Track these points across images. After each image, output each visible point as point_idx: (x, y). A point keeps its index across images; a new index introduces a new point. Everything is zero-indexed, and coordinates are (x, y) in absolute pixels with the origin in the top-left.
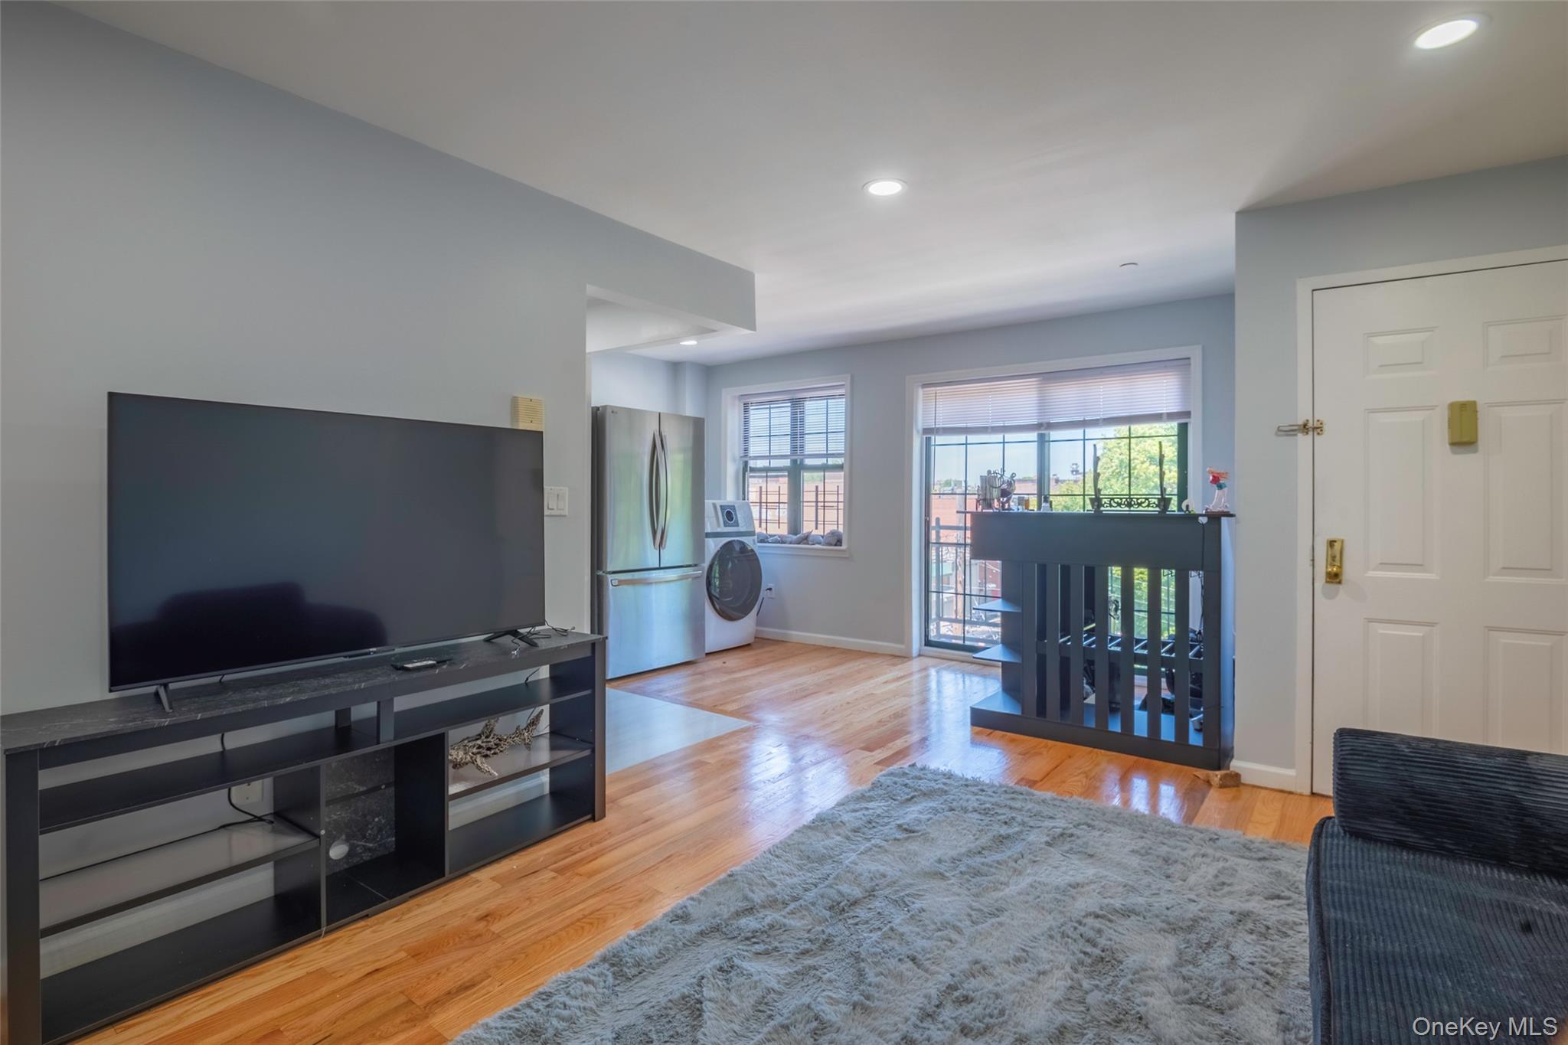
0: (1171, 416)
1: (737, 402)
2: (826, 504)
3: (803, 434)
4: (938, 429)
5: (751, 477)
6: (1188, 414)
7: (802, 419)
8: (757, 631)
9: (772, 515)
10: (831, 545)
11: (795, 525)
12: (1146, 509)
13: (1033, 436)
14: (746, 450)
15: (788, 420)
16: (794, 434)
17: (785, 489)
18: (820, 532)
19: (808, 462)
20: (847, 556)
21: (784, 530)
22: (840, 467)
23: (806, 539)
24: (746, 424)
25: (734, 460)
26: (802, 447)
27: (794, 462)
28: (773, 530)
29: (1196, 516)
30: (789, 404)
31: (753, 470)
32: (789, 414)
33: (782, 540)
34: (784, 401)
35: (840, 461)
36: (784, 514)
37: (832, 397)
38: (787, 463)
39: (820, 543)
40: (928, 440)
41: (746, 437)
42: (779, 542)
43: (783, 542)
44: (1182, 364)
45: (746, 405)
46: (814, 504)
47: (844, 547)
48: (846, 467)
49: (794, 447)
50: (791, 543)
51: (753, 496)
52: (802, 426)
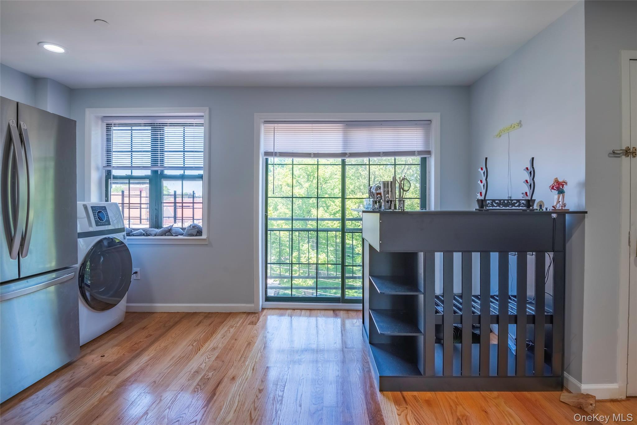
0: (420, 153)
1: (100, 122)
2: (184, 205)
3: (162, 151)
4: (276, 153)
5: (114, 183)
6: (429, 153)
7: (162, 139)
8: (127, 307)
9: (135, 213)
10: (192, 235)
11: (156, 221)
12: (517, 208)
13: (339, 160)
14: (109, 161)
15: (149, 140)
16: (154, 151)
17: (146, 193)
18: (179, 225)
19: (167, 172)
20: (207, 243)
21: (145, 225)
22: (200, 177)
23: (169, 231)
24: (109, 140)
25: (98, 169)
26: (162, 161)
27: (155, 172)
28: (135, 225)
29: (550, 213)
30: (150, 128)
31: (115, 178)
32: (150, 135)
33: (146, 233)
34: (145, 125)
35: (201, 172)
36: (145, 214)
37: (191, 125)
38: (148, 172)
39: (182, 234)
40: (267, 160)
41: (109, 151)
42: (144, 235)
43: (148, 235)
44: (427, 124)
45: (109, 126)
46: (173, 204)
47: (204, 236)
48: (206, 178)
49: (155, 161)
50: (155, 235)
51: (115, 199)
52: (162, 145)
